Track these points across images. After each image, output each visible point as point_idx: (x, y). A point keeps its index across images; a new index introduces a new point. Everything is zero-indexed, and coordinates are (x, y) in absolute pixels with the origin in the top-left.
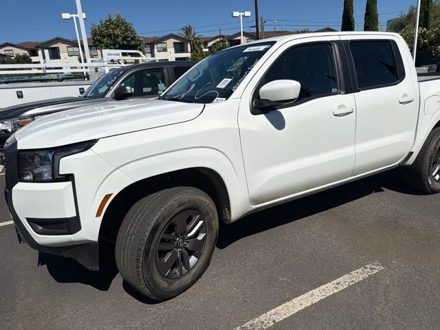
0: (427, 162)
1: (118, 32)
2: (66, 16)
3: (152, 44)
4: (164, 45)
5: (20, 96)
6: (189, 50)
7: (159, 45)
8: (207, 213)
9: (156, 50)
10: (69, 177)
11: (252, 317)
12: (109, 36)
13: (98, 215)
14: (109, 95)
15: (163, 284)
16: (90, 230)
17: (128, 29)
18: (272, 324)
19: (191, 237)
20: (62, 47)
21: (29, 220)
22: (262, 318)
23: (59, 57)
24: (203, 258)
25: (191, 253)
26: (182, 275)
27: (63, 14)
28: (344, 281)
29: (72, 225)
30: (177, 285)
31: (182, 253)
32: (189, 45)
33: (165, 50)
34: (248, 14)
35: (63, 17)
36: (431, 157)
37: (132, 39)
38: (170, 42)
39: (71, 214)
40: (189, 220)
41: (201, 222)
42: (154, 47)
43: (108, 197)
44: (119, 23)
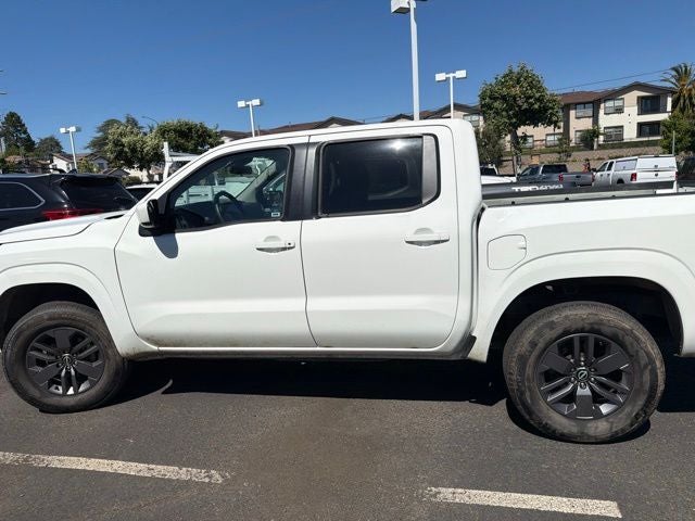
1: (517, 90)
2: (440, 77)
3: (594, 103)
4: (618, 103)
6: (669, 108)
7: (610, 104)
9: (602, 112)
12: (504, 98)
17: (534, 84)
19: (82, 359)
27: (437, 76)
32: (670, 100)
33: (619, 110)
35: (437, 79)
37: (538, 100)
38: (631, 98)
40: (80, 339)
41: (96, 347)
42: (599, 107)
44: (522, 77)
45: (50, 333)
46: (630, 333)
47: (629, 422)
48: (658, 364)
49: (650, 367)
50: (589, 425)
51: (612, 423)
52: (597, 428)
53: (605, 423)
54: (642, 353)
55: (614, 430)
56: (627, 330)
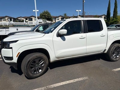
0: (110, 52)
1: (46, 15)
2: (34, 11)
3: (55, 18)
5: (17, 30)
7: (57, 18)
8: (45, 60)
9: (56, 20)
10: (11, 48)
11: (50, 85)
12: (44, 16)
13: (17, 57)
14: (35, 31)
15: (31, 75)
16: (15, 60)
17: (49, 14)
18: (53, 87)
19: (40, 65)
20: (33, 18)
21: (4, 57)
22: (52, 85)
23: (32, 21)
24: (43, 70)
25: (40, 69)
26: (37, 73)
28: (76, 80)
29: (11, 58)
30: (35, 76)
31: (37, 68)
33: (58, 20)
34: (80, 11)
36: (112, 51)
37: (50, 17)
38: (60, 18)
39: (11, 56)
40: (40, 60)
41: (43, 62)
43: (19, 53)
44: (47, 13)
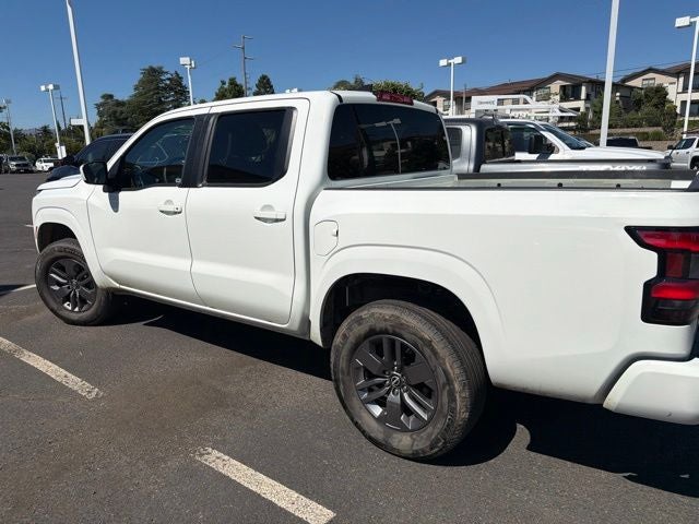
45: (61, 261)
46: (429, 344)
47: (428, 443)
48: (457, 386)
49: (447, 388)
50: (395, 435)
51: (414, 440)
52: (400, 441)
53: (409, 438)
54: (440, 370)
55: (415, 448)
56: (426, 340)
